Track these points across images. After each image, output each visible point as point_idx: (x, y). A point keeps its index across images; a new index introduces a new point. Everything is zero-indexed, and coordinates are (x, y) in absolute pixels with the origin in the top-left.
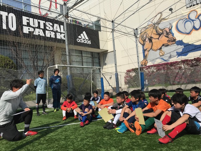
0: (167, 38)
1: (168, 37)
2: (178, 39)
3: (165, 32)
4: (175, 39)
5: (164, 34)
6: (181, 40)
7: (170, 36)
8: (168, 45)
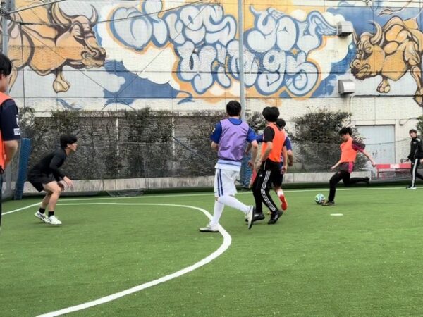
0: (81, 46)
1: (83, 43)
2: (111, 56)
3: (77, 27)
4: (103, 53)
5: (73, 31)
6: (118, 60)
7: (91, 42)
8: (83, 66)
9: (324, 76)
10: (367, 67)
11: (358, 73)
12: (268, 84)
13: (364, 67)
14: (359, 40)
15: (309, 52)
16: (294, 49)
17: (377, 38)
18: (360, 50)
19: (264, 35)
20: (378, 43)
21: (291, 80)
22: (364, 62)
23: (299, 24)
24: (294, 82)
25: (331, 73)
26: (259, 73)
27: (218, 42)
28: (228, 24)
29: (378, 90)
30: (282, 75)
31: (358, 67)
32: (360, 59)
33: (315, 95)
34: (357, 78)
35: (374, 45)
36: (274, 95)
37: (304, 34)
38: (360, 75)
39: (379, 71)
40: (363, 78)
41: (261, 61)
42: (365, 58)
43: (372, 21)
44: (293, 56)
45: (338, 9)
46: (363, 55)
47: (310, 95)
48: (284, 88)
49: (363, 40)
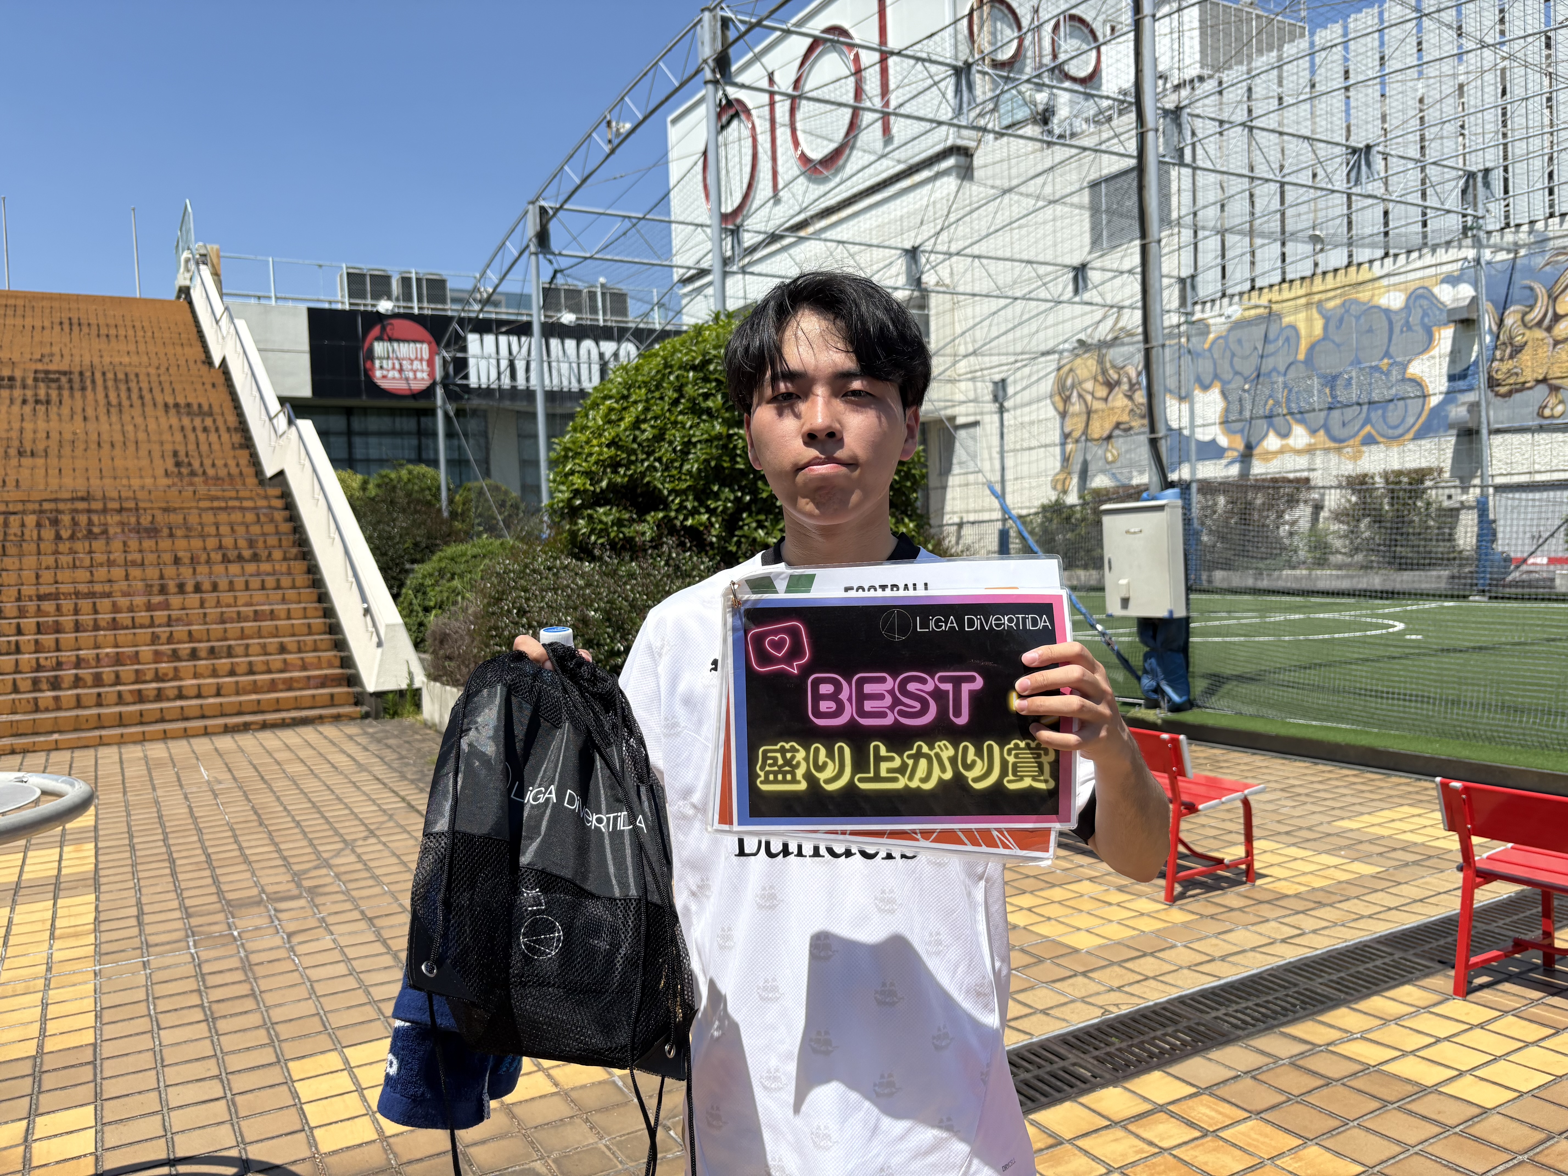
0: (1130, 403)
1: (1131, 399)
7: (1138, 397)
8: (1131, 428)
9: (1434, 401)
10: (1517, 374)
11: (1499, 385)
12: (1344, 424)
13: (1510, 373)
14: (1501, 323)
15: (1409, 361)
16: (1386, 361)
17: (1536, 314)
18: (1504, 344)
19: (1338, 345)
20: (1539, 324)
21: (1380, 412)
22: (1510, 364)
23: (1394, 318)
24: (1384, 417)
25: (1448, 393)
26: (1330, 409)
27: (1275, 369)
28: (1287, 339)
29: (1541, 415)
30: (1365, 408)
31: (1499, 376)
32: (1502, 360)
33: (1418, 436)
34: (1497, 395)
35: (1530, 328)
36: (1351, 442)
37: (1402, 331)
38: (1503, 390)
39: (1540, 377)
40: (1509, 394)
41: (1332, 389)
42: (1511, 357)
43: (1527, 282)
44: (1382, 372)
45: (1461, 275)
46: (1508, 351)
47: (1410, 435)
48: (1368, 428)
49: (1509, 321)
